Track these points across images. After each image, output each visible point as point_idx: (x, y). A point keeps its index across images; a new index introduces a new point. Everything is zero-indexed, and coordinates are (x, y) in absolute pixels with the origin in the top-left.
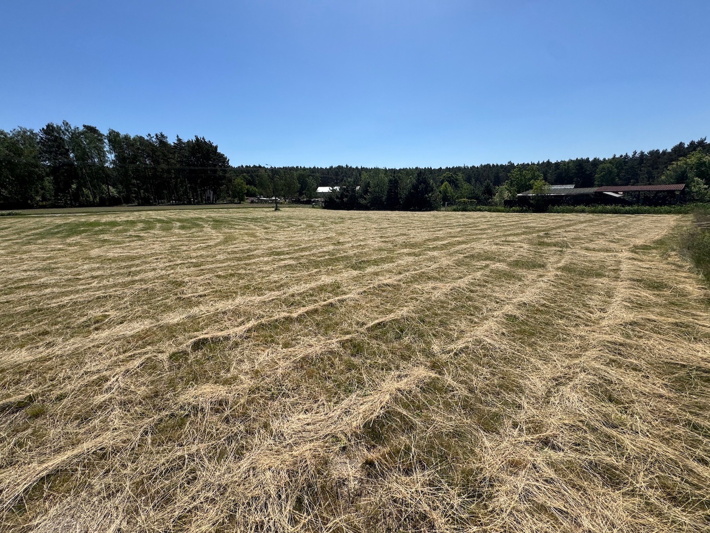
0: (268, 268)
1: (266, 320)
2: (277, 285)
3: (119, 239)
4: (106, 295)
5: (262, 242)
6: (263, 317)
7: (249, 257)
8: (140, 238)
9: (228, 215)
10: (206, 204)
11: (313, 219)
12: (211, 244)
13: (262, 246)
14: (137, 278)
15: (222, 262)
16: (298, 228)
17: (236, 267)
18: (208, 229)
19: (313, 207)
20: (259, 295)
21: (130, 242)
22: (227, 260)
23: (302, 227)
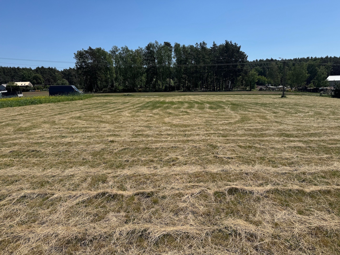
0: (279, 146)
1: (281, 187)
2: (289, 161)
3: (177, 113)
4: (176, 146)
5: (272, 124)
6: (278, 184)
7: (262, 135)
8: (188, 113)
9: (242, 100)
10: (225, 91)
11: (321, 107)
12: (231, 122)
13: (273, 127)
14: (189, 139)
15: (241, 136)
16: (306, 114)
17: (253, 141)
18: (228, 110)
19: (321, 95)
20: (273, 167)
21: (183, 115)
22: (244, 135)
23: (310, 114)
